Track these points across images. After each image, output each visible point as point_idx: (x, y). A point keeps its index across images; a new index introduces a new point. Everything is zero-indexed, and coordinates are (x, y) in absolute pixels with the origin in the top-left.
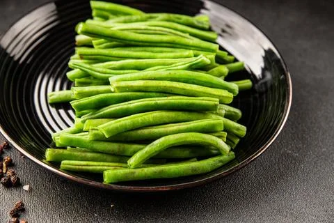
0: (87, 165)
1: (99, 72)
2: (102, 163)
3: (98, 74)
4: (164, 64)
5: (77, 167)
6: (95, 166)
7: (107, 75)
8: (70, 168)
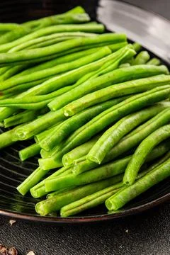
0: (88, 201)
1: (32, 102)
2: (98, 193)
3: (33, 105)
4: (90, 71)
5: (79, 208)
6: (94, 199)
7: (43, 103)
8: (74, 212)
